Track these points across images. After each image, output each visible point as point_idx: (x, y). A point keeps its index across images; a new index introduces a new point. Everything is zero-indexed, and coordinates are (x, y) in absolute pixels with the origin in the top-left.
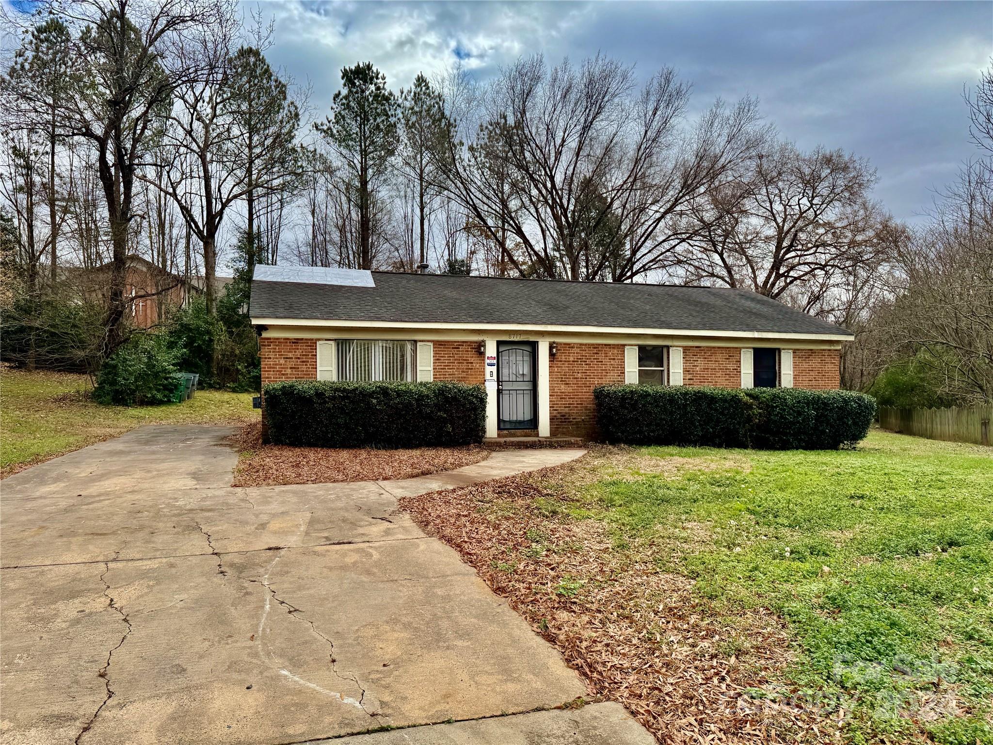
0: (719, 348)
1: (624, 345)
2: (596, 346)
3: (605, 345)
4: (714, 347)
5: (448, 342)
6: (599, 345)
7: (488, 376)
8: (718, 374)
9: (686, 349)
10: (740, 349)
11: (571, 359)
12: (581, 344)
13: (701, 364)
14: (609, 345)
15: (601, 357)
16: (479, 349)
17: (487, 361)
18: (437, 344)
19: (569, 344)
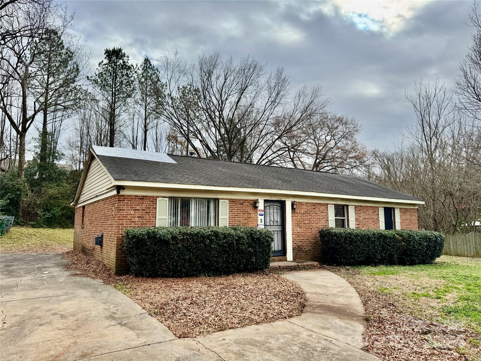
0: (370, 207)
1: (328, 204)
2: (314, 204)
3: (319, 204)
4: (367, 206)
5: (237, 200)
6: (316, 203)
7: (259, 223)
8: (370, 222)
9: (356, 207)
10: (378, 207)
11: (302, 212)
12: (307, 203)
13: (363, 215)
14: (320, 204)
15: (317, 210)
16: (255, 205)
17: (259, 213)
18: (232, 201)
19: (301, 203)
